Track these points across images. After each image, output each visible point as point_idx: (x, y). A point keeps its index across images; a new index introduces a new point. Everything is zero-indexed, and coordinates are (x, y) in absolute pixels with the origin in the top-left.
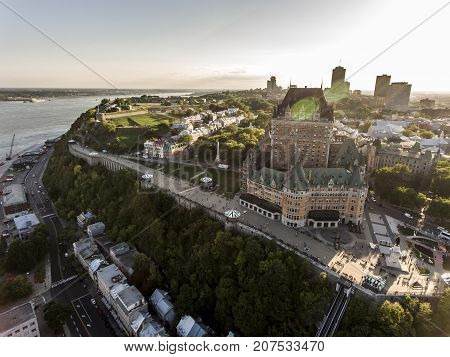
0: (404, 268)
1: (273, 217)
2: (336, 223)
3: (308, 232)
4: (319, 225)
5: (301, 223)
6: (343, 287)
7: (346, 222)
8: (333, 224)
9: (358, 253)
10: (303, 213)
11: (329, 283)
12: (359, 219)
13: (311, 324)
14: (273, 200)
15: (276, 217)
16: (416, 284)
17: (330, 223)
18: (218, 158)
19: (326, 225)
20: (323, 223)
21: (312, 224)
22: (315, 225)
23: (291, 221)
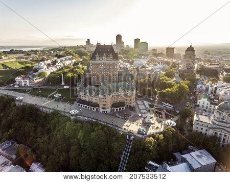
1: (95, 110)
2: (124, 107)
3: (112, 114)
4: (117, 110)
5: (109, 110)
6: (130, 136)
7: (128, 106)
8: (123, 108)
9: (134, 120)
10: (109, 105)
11: (124, 136)
12: (133, 104)
13: (118, 157)
14: (94, 101)
15: (97, 109)
16: (157, 128)
17: (121, 108)
18: (63, 83)
19: (120, 109)
20: (118, 108)
21: (114, 110)
22: (115, 110)
23: (104, 110)
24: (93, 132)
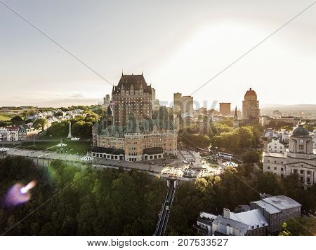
0: (204, 167)
2: (162, 155)
3: (144, 161)
4: (151, 157)
5: (139, 158)
7: (168, 154)
8: (160, 156)
9: (177, 166)
10: (140, 150)
12: (175, 152)
15: (121, 157)
17: (158, 155)
18: (70, 135)
19: (156, 157)
20: (153, 155)
21: (146, 157)
22: (149, 159)
23: (132, 157)
24: (116, 178)
